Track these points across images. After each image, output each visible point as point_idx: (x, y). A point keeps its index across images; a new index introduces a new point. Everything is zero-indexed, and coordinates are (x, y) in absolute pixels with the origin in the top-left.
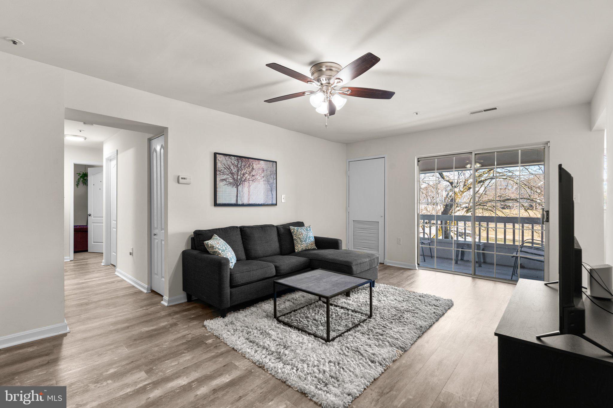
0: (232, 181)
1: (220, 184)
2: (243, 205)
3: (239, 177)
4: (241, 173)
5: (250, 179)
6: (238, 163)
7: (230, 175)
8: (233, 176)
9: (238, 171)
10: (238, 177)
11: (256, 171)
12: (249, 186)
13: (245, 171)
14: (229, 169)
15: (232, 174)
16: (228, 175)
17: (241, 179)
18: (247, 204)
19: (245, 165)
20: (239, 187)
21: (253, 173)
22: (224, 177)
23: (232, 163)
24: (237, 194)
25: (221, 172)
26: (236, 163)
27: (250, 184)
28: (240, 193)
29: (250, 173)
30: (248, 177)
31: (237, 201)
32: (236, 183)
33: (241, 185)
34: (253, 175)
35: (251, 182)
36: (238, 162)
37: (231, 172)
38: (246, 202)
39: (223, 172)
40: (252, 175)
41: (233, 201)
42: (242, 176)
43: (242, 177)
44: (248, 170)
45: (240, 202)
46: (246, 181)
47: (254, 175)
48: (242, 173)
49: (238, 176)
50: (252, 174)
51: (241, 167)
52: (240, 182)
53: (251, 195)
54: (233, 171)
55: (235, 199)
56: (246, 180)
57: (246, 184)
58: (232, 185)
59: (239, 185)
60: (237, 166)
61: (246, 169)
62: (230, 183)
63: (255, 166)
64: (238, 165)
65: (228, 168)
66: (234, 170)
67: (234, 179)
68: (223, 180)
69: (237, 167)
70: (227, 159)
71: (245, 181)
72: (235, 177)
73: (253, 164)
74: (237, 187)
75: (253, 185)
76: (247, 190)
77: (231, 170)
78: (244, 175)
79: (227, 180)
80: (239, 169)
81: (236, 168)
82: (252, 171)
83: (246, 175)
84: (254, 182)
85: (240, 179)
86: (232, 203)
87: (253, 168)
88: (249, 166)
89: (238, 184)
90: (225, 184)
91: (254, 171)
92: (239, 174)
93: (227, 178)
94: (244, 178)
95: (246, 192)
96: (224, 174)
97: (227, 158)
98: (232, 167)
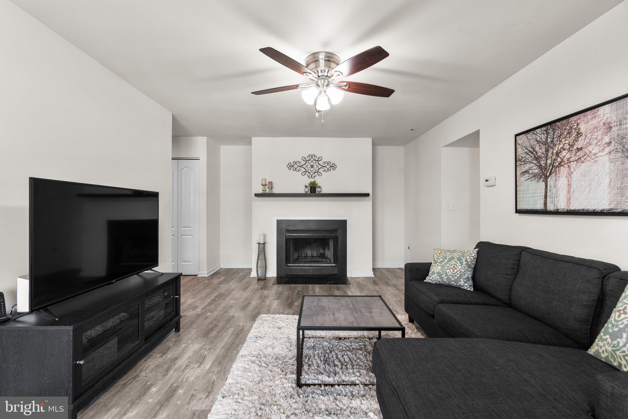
0: (537, 171)
1: (521, 179)
2: (557, 213)
3: (549, 162)
4: (552, 152)
5: (571, 159)
6: (547, 137)
7: (534, 162)
8: (539, 162)
9: (547, 151)
10: (547, 162)
11: (586, 136)
12: (570, 174)
13: (561, 146)
14: (532, 153)
15: (537, 159)
16: (531, 162)
17: (552, 165)
18: (566, 210)
19: (561, 135)
20: (549, 180)
21: (579, 144)
22: (526, 168)
23: (537, 140)
24: (546, 192)
25: (522, 162)
26: (543, 137)
27: (572, 170)
28: (550, 191)
29: (572, 146)
30: (568, 156)
31: (545, 204)
32: (544, 174)
33: (553, 175)
34: (579, 147)
35: (573, 165)
36: (548, 134)
37: (535, 157)
38: (562, 206)
39: (524, 161)
40: (578, 149)
41: (540, 206)
42: (554, 157)
43: (555, 159)
44: (565, 143)
45: (551, 207)
46: (563, 166)
47: (581, 148)
48: (555, 152)
49: (546, 160)
50: (575, 148)
51: (552, 142)
52: (552, 169)
53: (573, 192)
54: (539, 154)
55: (542, 201)
56: (563, 164)
57: (564, 170)
58: (537, 177)
59: (549, 176)
60: (546, 143)
61: (563, 141)
62: (535, 176)
63: (583, 128)
64: (547, 139)
65: (530, 152)
66: (540, 150)
67: (540, 167)
68: (525, 172)
69: (545, 145)
70: (529, 138)
71: (560, 165)
72: (542, 163)
73: (578, 125)
74: (546, 178)
75: (579, 170)
76: (566, 182)
77: (536, 152)
78: (557, 154)
79: (530, 172)
80: (549, 146)
81: (543, 147)
82: (576, 140)
83: (564, 153)
84: (583, 162)
85: (550, 164)
86: (538, 208)
87: (579, 134)
88: (569, 133)
89: (548, 174)
90: (527, 178)
91: (581, 138)
92: (550, 155)
93: (530, 168)
94: (559, 160)
95: (562, 188)
96: (525, 162)
97: (529, 135)
98: (537, 149)
